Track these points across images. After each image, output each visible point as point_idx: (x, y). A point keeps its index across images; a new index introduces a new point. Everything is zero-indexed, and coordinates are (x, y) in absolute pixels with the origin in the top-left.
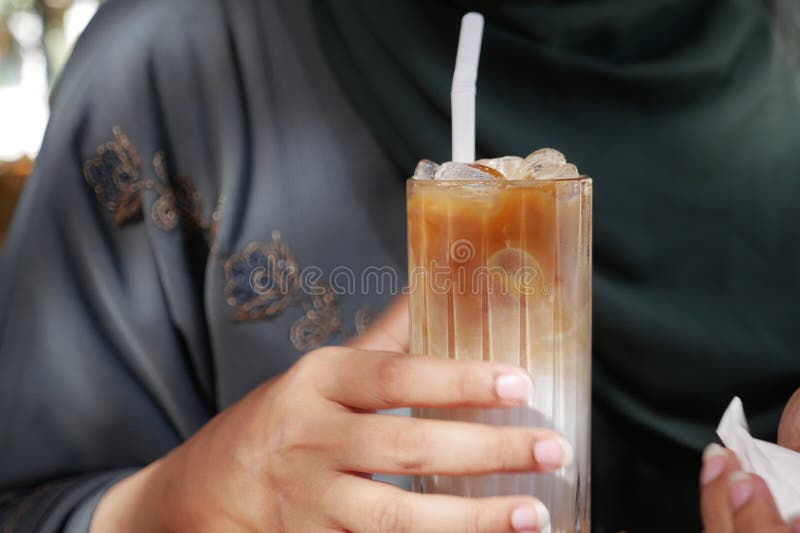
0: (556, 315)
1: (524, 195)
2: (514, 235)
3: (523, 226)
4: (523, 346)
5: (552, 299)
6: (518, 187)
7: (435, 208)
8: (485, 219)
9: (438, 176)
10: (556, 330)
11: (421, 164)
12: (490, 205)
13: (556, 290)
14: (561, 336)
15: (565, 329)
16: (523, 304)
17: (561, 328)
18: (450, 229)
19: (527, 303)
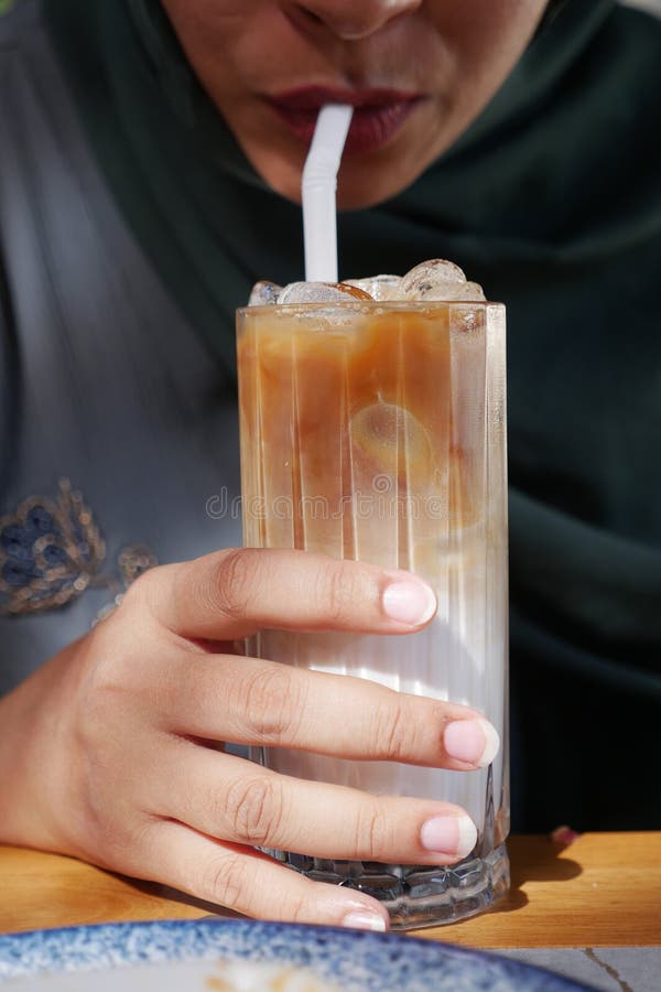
0: (452, 504)
1: (402, 324)
2: (388, 383)
3: (401, 369)
4: (403, 549)
5: (445, 479)
6: (394, 312)
7: (274, 347)
8: (345, 360)
9: (280, 301)
10: (453, 523)
11: (258, 286)
12: (352, 339)
13: (452, 465)
14: (460, 532)
15: (467, 521)
16: (402, 485)
17: (459, 521)
18: (295, 378)
19: (409, 485)
